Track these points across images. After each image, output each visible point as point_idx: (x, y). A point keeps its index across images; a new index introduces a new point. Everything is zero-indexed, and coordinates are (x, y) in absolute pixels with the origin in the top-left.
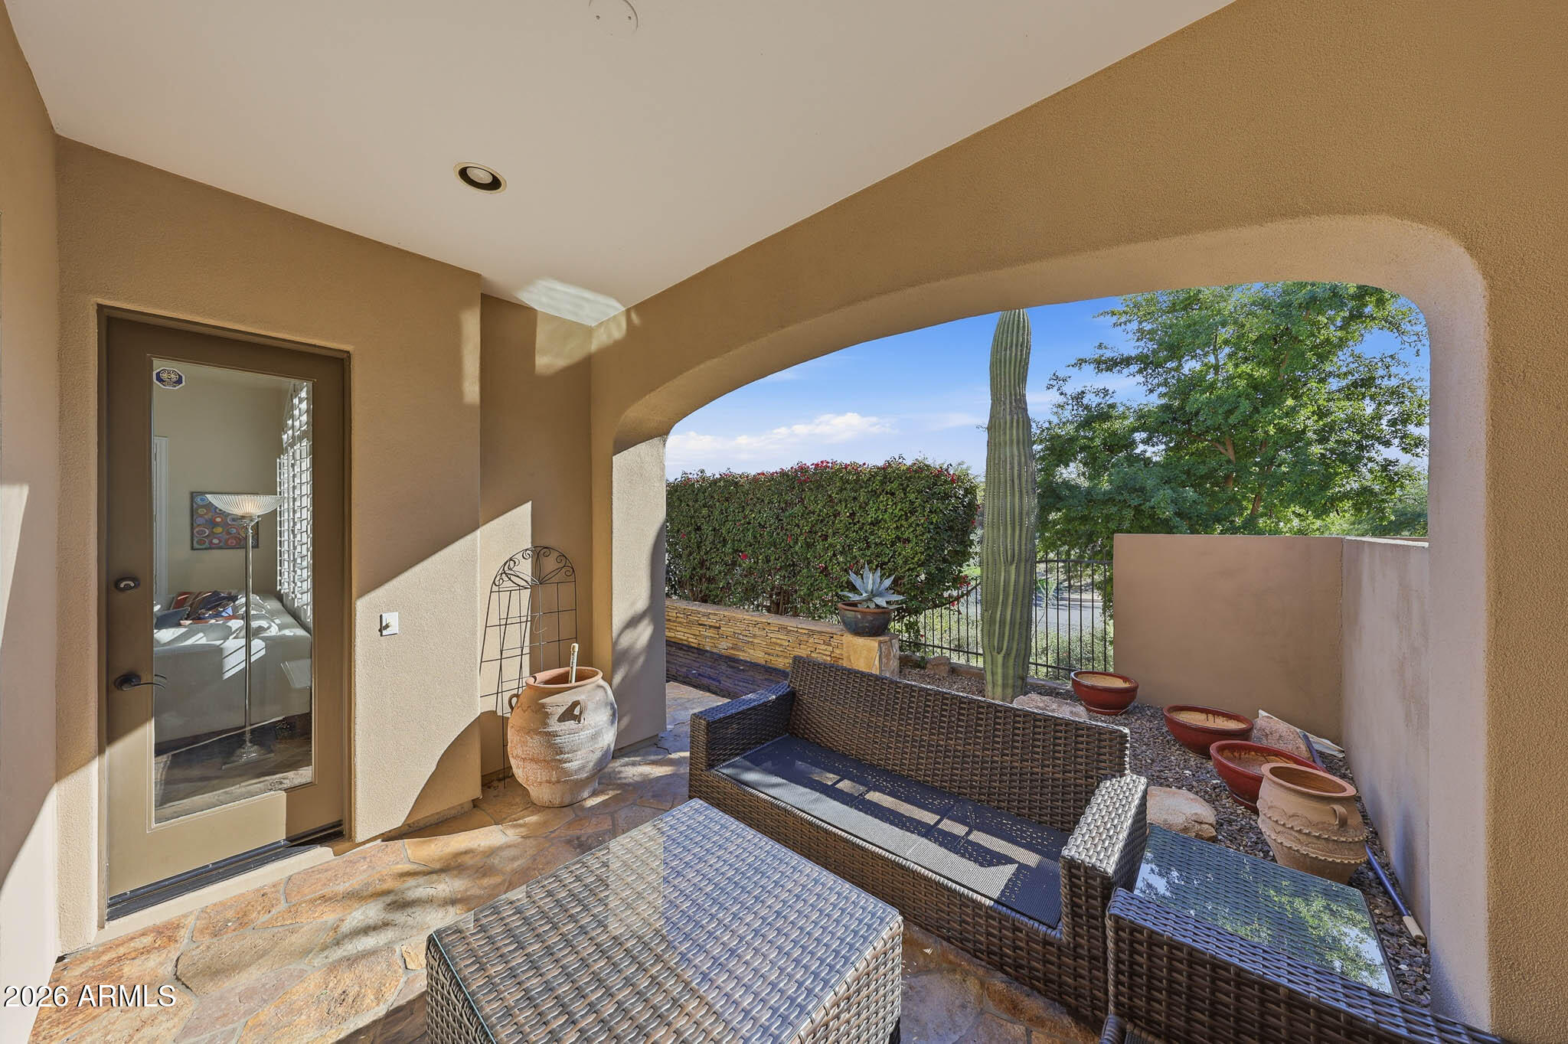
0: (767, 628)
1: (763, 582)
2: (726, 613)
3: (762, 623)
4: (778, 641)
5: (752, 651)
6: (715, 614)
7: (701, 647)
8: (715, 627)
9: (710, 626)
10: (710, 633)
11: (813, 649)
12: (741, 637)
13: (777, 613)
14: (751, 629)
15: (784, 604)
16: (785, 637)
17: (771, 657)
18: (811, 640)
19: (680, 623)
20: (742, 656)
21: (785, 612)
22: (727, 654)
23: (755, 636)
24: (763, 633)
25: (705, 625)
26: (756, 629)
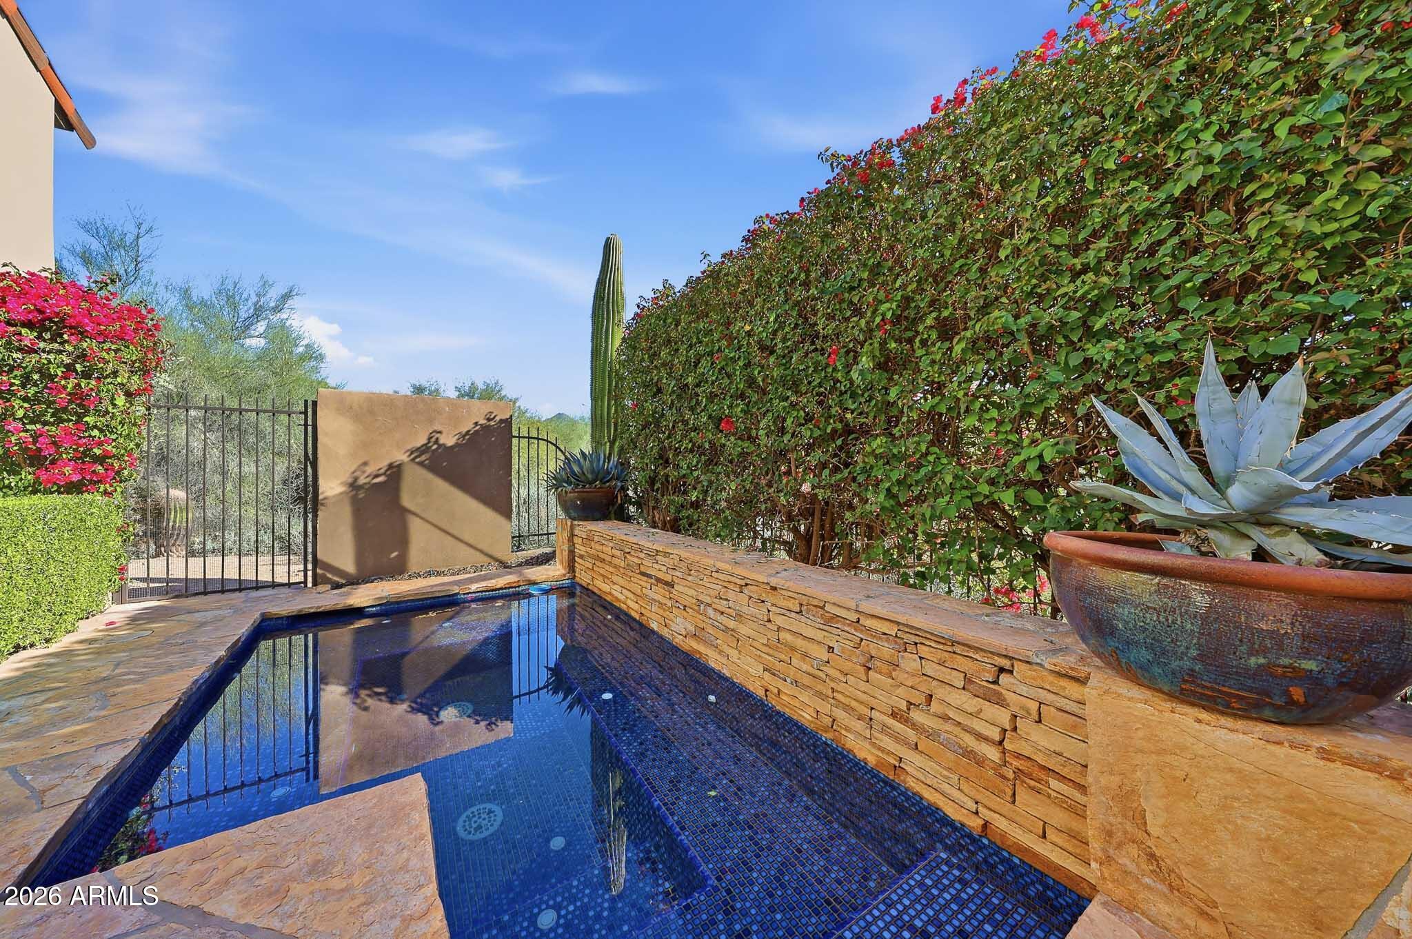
0: (770, 599)
1: (770, 485)
2: (684, 554)
3: (757, 583)
4: (799, 643)
5: (733, 653)
6: (666, 554)
7: (644, 620)
8: (666, 583)
9: (658, 580)
10: (658, 593)
11: (919, 698)
12: (710, 612)
13: (806, 560)
14: (731, 595)
15: (823, 538)
16: (819, 635)
17: (780, 684)
18: (910, 662)
19: (616, 567)
20: (714, 661)
21: (825, 559)
22: (685, 647)
23: (739, 617)
24: (761, 612)
25: (649, 576)
26: (743, 598)
